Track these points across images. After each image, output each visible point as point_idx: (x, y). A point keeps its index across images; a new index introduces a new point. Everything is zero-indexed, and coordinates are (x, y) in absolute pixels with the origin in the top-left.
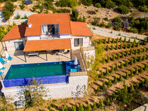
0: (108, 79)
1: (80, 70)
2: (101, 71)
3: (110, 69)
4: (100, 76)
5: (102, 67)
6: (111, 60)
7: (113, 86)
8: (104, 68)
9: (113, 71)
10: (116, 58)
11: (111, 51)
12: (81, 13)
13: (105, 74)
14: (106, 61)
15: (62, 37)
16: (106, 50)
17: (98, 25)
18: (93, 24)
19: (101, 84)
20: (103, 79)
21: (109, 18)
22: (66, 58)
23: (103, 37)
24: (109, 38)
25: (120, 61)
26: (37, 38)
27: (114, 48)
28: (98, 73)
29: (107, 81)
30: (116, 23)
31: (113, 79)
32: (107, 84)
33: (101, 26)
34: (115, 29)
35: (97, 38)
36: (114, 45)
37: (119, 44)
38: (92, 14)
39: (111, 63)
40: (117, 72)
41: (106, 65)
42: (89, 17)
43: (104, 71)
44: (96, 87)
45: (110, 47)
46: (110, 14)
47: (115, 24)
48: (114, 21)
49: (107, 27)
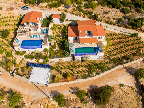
0: (111, 54)
1: (101, 51)
2: (109, 50)
3: (113, 49)
4: (108, 52)
5: (109, 48)
6: (114, 45)
7: (113, 57)
8: (110, 49)
9: (114, 51)
10: (116, 44)
11: (114, 41)
12: (99, 14)
13: (110, 51)
14: (111, 46)
15: (94, 37)
16: (112, 39)
17: (109, 23)
18: (107, 22)
19: (108, 55)
20: (109, 54)
21: (116, 18)
22: (95, 45)
23: (111, 31)
24: (114, 32)
25: (118, 46)
26: (84, 37)
27: (116, 39)
28: (107, 51)
29: (111, 55)
30: (120, 22)
31: (113, 54)
32: (111, 56)
33: (111, 24)
34: (118, 26)
35: (107, 32)
36: (116, 37)
37: (119, 36)
38: (106, 14)
39: (113, 47)
40: (116, 51)
41: (111, 48)
42: (104, 17)
43: (110, 50)
44: (106, 57)
45: (114, 38)
46: (117, 14)
47: (119, 23)
48: (119, 20)
49: (114, 25)
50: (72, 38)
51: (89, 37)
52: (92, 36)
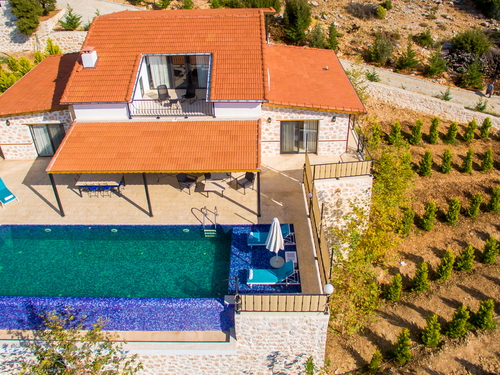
2: (393, 271)
3: (435, 261)
4: (385, 293)
6: (443, 218)
8: (409, 257)
9: (451, 275)
10: (464, 212)
11: (443, 180)
12: (322, 14)
13: (410, 285)
14: (420, 223)
15: (223, 114)
16: (421, 170)
17: (388, 64)
18: (369, 58)
19: (390, 333)
20: (399, 312)
21: (435, 37)
23: (409, 112)
24: (435, 121)
25: (480, 226)
26: (117, 115)
27: (456, 167)
28: (382, 276)
29: (422, 323)
30: (466, 56)
32: (419, 335)
33: (402, 66)
34: (459, 82)
35: (382, 117)
36: (456, 151)
37: (477, 147)
38: (368, 18)
39: (439, 235)
40: (468, 282)
41: (417, 243)
42: (355, 28)
43: (407, 268)
44: (369, 351)
45: (439, 162)
46: (440, 20)
47: (461, 61)
48: (456, 47)
49: (426, 72)
50: (19, 126)
51: (175, 116)
52: (209, 110)
